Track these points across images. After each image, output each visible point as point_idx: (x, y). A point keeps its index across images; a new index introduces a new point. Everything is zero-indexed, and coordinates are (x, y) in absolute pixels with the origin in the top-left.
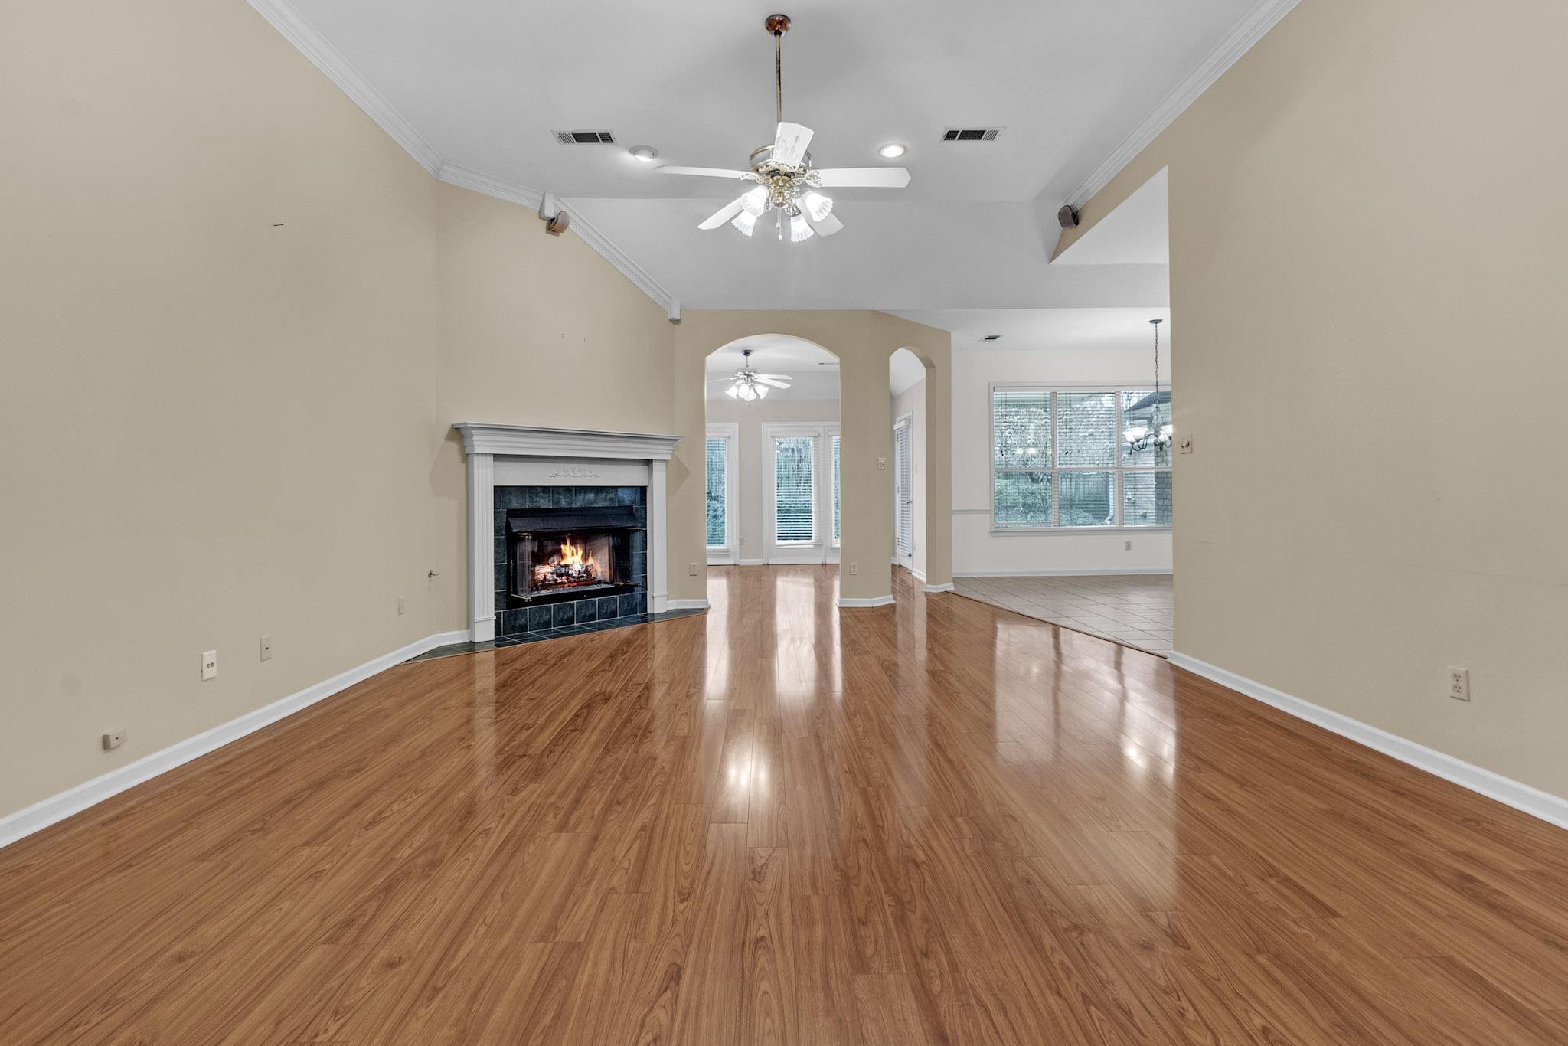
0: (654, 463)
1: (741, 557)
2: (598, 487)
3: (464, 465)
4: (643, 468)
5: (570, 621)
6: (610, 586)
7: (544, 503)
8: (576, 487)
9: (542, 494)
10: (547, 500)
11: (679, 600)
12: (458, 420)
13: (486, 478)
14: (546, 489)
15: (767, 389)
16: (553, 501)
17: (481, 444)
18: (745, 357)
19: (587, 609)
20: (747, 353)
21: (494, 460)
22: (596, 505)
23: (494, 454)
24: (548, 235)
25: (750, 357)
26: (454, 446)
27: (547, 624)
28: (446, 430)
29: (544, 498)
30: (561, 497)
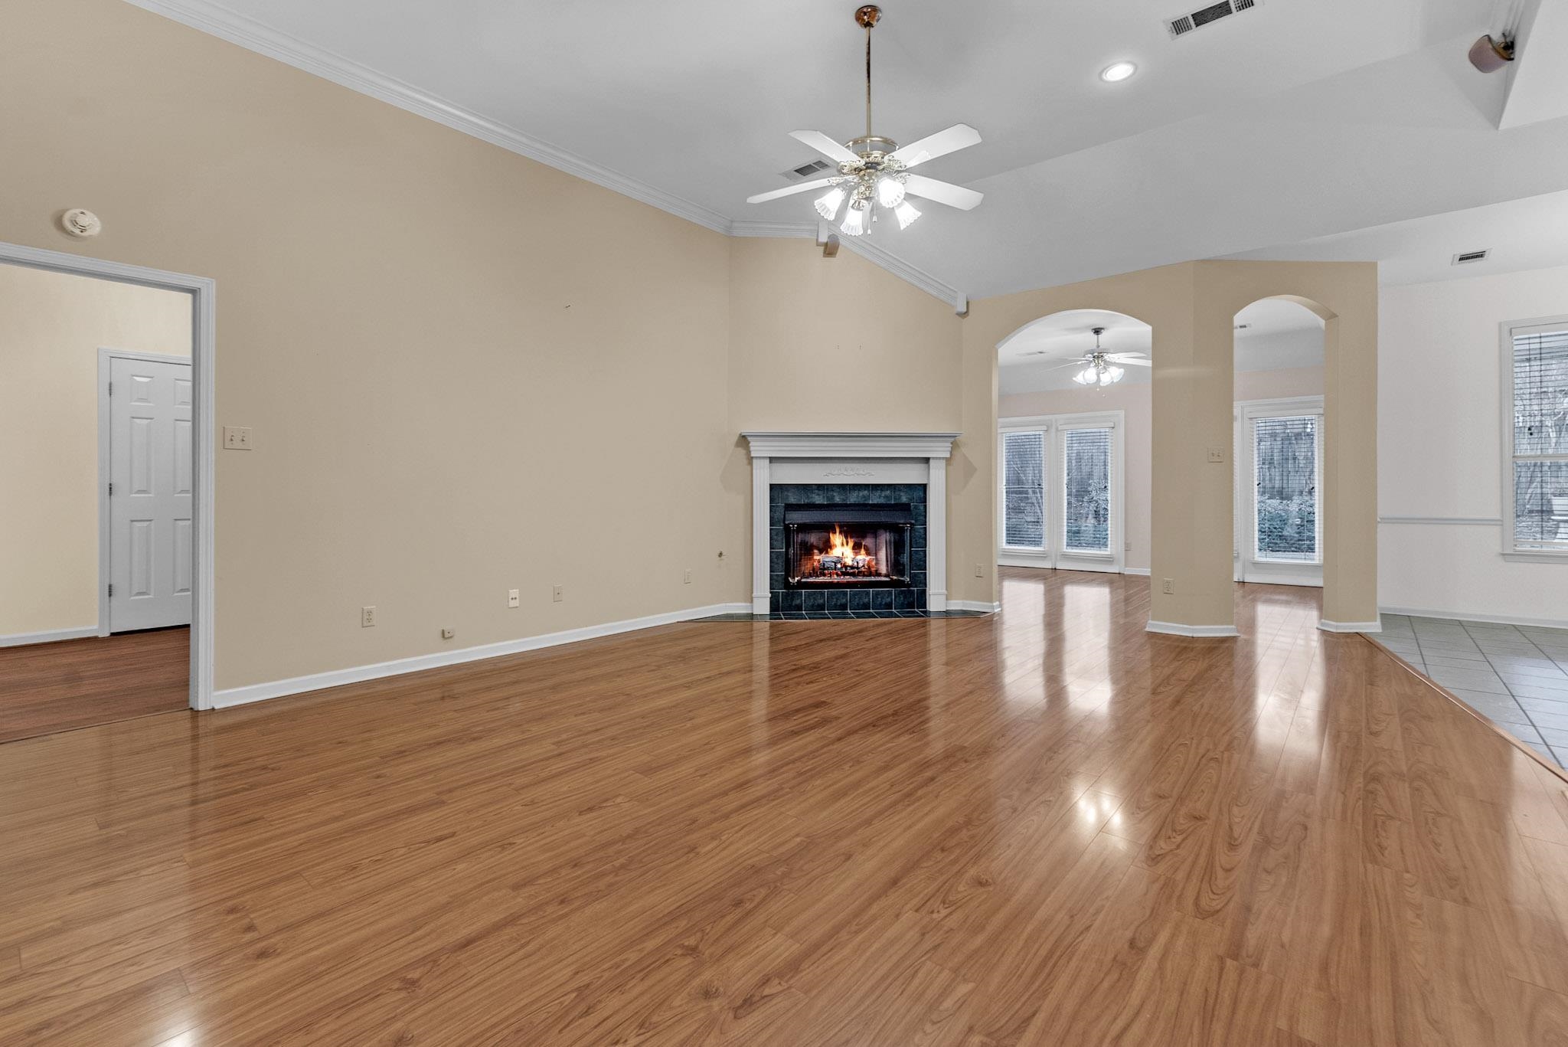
0: (931, 461)
1: (1126, 566)
2: (872, 485)
3: (749, 467)
4: (923, 466)
5: (844, 607)
6: (887, 579)
7: (818, 499)
8: (850, 485)
9: (816, 491)
10: (821, 496)
11: (965, 602)
12: (745, 431)
13: (764, 477)
14: (820, 487)
15: (1122, 370)
16: (827, 497)
17: (757, 448)
18: (1096, 336)
19: (860, 598)
20: (1097, 331)
21: (770, 462)
22: (871, 502)
23: (770, 458)
24: (826, 258)
25: (1103, 335)
26: (741, 452)
27: (822, 607)
28: (735, 438)
29: (818, 495)
30: (835, 494)
